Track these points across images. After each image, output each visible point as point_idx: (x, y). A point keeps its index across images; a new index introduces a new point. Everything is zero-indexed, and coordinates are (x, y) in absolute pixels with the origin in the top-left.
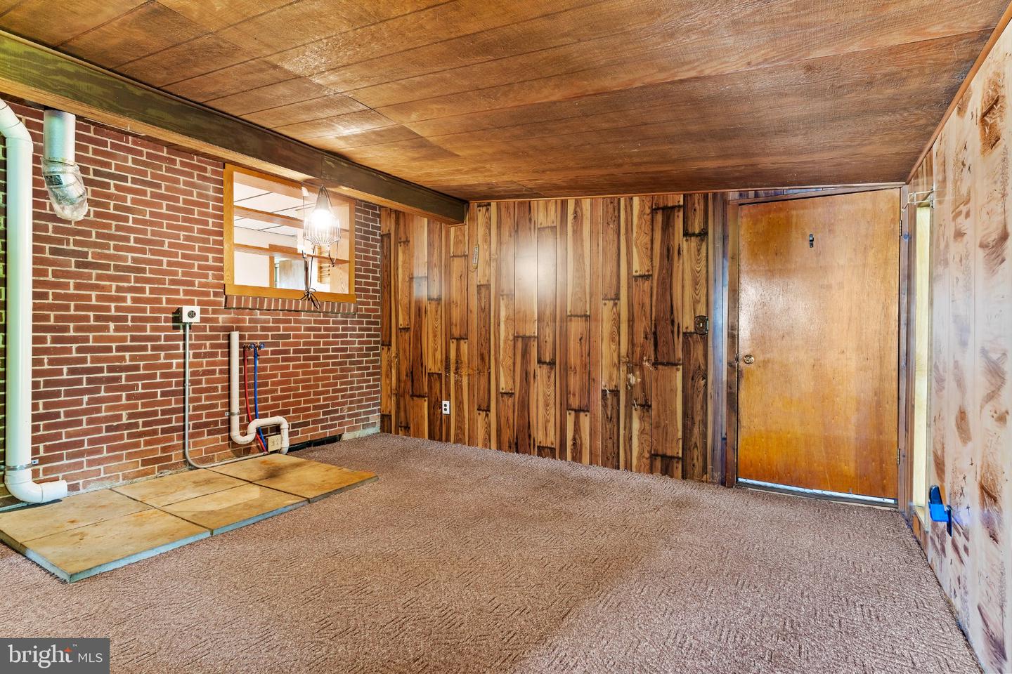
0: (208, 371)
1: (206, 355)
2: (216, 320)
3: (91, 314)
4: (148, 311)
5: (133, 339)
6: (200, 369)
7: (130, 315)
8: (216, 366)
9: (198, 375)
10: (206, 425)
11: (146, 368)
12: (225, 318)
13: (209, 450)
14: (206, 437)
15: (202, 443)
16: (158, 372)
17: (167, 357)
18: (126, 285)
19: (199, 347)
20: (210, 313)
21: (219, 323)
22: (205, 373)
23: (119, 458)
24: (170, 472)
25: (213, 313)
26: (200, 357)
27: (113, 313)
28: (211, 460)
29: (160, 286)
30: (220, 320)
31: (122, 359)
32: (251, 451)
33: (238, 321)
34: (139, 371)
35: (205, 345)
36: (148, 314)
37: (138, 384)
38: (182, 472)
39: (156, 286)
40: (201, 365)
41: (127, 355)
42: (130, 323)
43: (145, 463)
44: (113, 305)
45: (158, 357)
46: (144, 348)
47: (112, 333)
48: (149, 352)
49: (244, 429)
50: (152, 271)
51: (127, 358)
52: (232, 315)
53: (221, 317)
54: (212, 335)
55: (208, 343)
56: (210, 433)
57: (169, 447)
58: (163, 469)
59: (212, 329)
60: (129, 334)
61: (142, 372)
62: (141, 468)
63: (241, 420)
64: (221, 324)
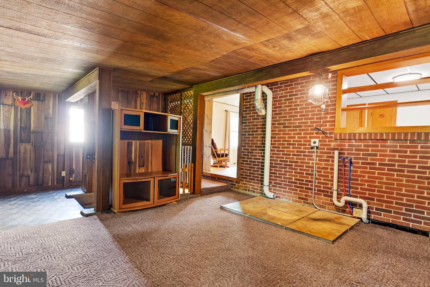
0: (325, 167)
1: (324, 160)
2: (330, 145)
3: (286, 143)
4: (303, 141)
5: (297, 152)
6: (321, 166)
7: (297, 143)
8: (329, 166)
9: (320, 169)
10: (323, 191)
11: (301, 162)
12: (335, 144)
13: (324, 203)
14: (322, 197)
15: (321, 199)
16: (305, 165)
17: (308, 159)
18: (296, 132)
19: (321, 157)
20: (327, 142)
21: (331, 146)
22: (323, 168)
23: (291, 193)
24: (307, 205)
25: (328, 142)
26: (321, 161)
27: (292, 142)
28: (325, 208)
29: (307, 132)
30: (332, 145)
31: (293, 158)
32: (346, 212)
33: (342, 145)
34: (298, 163)
35: (324, 156)
36: (303, 143)
37: (298, 168)
38: (312, 207)
39: (306, 132)
40: (322, 165)
41: (295, 157)
42: (296, 146)
43: (299, 198)
44: (292, 140)
45: (305, 159)
46: (300, 155)
47: (291, 149)
48: (302, 157)
49: (339, 199)
50: (305, 126)
51: (295, 158)
52: (338, 143)
53: (332, 144)
54: (327, 152)
55: (325, 155)
56: (324, 195)
57: (307, 195)
58: (305, 203)
59: (328, 149)
60: (296, 150)
61: (299, 164)
62: (297, 199)
63: (338, 194)
64: (332, 147)
